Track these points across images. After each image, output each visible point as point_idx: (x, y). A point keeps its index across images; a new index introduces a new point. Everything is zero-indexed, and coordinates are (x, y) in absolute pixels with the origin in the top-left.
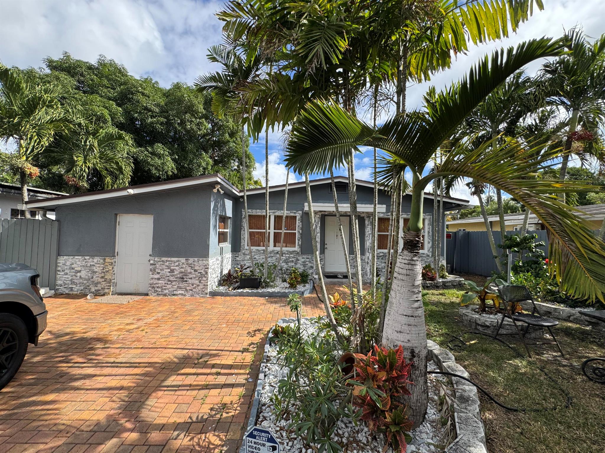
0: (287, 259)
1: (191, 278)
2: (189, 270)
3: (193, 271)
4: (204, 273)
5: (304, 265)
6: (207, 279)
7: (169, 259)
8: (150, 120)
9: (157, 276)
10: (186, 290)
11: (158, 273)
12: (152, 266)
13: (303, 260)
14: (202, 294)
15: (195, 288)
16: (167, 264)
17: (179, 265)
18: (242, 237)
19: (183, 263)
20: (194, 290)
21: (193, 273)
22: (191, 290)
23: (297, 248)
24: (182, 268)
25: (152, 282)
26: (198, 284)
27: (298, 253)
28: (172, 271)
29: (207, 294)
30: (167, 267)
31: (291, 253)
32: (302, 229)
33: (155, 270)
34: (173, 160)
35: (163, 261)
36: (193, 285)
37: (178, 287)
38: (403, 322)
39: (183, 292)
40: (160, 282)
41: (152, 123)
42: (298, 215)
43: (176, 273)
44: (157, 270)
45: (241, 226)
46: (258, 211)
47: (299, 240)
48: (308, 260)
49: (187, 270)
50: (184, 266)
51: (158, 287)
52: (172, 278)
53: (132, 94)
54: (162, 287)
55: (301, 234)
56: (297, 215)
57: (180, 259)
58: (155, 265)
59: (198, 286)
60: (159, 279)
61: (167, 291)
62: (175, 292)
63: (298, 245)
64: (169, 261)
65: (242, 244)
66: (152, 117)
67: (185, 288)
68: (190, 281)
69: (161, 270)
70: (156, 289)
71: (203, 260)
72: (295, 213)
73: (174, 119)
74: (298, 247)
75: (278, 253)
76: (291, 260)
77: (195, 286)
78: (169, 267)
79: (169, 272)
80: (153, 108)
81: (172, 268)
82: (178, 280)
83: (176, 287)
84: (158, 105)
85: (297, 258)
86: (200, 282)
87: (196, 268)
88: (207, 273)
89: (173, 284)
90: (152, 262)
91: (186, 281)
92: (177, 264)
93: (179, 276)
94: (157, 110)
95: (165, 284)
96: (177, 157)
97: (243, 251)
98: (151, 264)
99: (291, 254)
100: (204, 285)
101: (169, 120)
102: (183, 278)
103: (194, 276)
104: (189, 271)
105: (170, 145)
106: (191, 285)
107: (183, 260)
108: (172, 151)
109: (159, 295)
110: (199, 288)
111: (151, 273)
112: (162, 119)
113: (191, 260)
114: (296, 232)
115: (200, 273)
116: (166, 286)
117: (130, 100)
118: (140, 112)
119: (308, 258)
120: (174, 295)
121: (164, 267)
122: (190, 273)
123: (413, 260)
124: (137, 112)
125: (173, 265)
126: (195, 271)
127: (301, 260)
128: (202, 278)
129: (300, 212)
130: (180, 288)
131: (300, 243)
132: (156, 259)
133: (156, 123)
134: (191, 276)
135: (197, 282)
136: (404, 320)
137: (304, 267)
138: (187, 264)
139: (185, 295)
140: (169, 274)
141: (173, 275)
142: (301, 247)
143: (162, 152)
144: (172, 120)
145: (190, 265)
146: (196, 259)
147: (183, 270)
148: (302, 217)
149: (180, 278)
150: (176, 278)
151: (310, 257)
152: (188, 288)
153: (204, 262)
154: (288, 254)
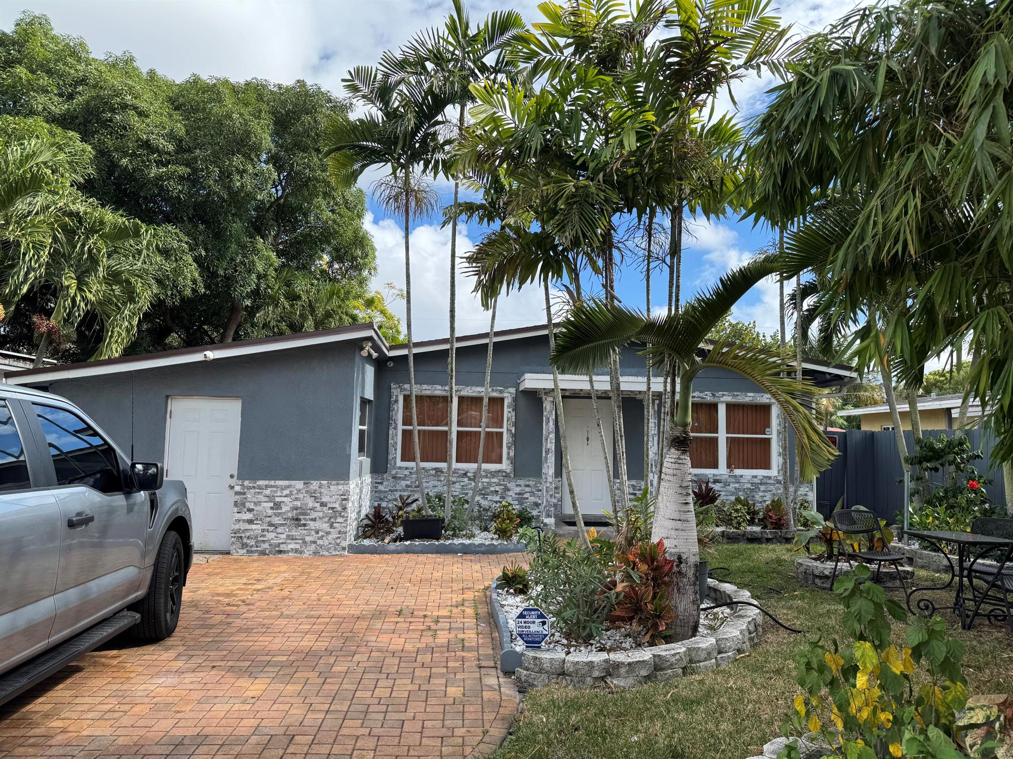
0: (484, 488)
1: (314, 520)
2: (311, 503)
3: (318, 505)
4: (339, 509)
5: (521, 500)
6: (346, 520)
7: (272, 483)
8: (154, 172)
9: (249, 516)
10: (305, 542)
11: (250, 510)
12: (237, 497)
13: (518, 490)
14: (335, 549)
15: (321, 538)
16: (268, 492)
17: (291, 493)
18: (390, 442)
19: (299, 491)
20: (320, 542)
21: (319, 508)
22: (315, 542)
23: (505, 465)
24: (297, 499)
25: (237, 527)
26: (328, 529)
27: (507, 476)
28: (277, 506)
29: (344, 549)
30: (266, 499)
31: (494, 474)
32: (515, 424)
33: (243, 505)
34: (196, 260)
35: (260, 487)
36: (317, 533)
37: (288, 536)
38: (670, 527)
39: (298, 546)
40: (253, 527)
41: (159, 178)
42: (508, 396)
43: (285, 509)
44: (248, 505)
45: (389, 418)
46: (425, 387)
47: (509, 448)
48: (527, 489)
49: (306, 504)
50: (301, 496)
51: (248, 538)
52: (276, 520)
53: (113, 110)
54: (257, 537)
55: (514, 436)
56: (505, 395)
57: (293, 482)
58: (244, 494)
59: (328, 533)
60: (250, 522)
61: (266, 546)
62: (283, 547)
63: (508, 458)
64: (272, 486)
65: (390, 457)
66: (159, 163)
67: (303, 539)
68: (312, 524)
69: (255, 504)
70: (245, 540)
71: (338, 484)
72: (501, 392)
73: (207, 168)
74: (509, 462)
75: (465, 474)
76: (492, 489)
77: (321, 534)
78: (270, 498)
79: (272, 508)
80: (162, 143)
81: (277, 499)
82: (288, 522)
83: (284, 536)
84: (171, 136)
85: (505, 486)
86: (331, 526)
87: (323, 500)
88: (345, 509)
89: (279, 530)
90: (238, 488)
91: (305, 525)
92: (286, 492)
93: (290, 515)
94: (171, 148)
95: (263, 530)
96: (203, 253)
97: (394, 472)
98: (237, 493)
99: (493, 476)
100: (340, 532)
101: (195, 171)
102: (298, 520)
103: (321, 514)
104: (310, 505)
105: (190, 226)
106: (313, 533)
107: (299, 484)
108: (194, 239)
109: (252, 552)
110: (330, 537)
111: (236, 510)
112: (182, 170)
113: (314, 485)
114: (504, 430)
115: (333, 508)
116: (264, 536)
117: (105, 124)
118: (134, 155)
119: (528, 486)
120: (280, 552)
121: (261, 498)
122: (313, 509)
123: (680, 459)
124: (125, 154)
125: (279, 494)
126: (323, 504)
127: (514, 489)
128: (336, 518)
129: (513, 390)
130: (291, 538)
131: (512, 454)
132: (246, 483)
133: (169, 179)
134: (313, 515)
135: (326, 527)
136: (672, 524)
137: (521, 503)
138: (307, 492)
139: (301, 552)
140: (270, 512)
141: (280, 514)
142: (514, 461)
143: (175, 244)
144: (202, 170)
145: (313, 495)
146: (324, 482)
147: (298, 504)
148: (515, 400)
149: (293, 519)
150: (285, 519)
151: (531, 483)
152: (308, 539)
153: (340, 487)
154: (486, 477)
